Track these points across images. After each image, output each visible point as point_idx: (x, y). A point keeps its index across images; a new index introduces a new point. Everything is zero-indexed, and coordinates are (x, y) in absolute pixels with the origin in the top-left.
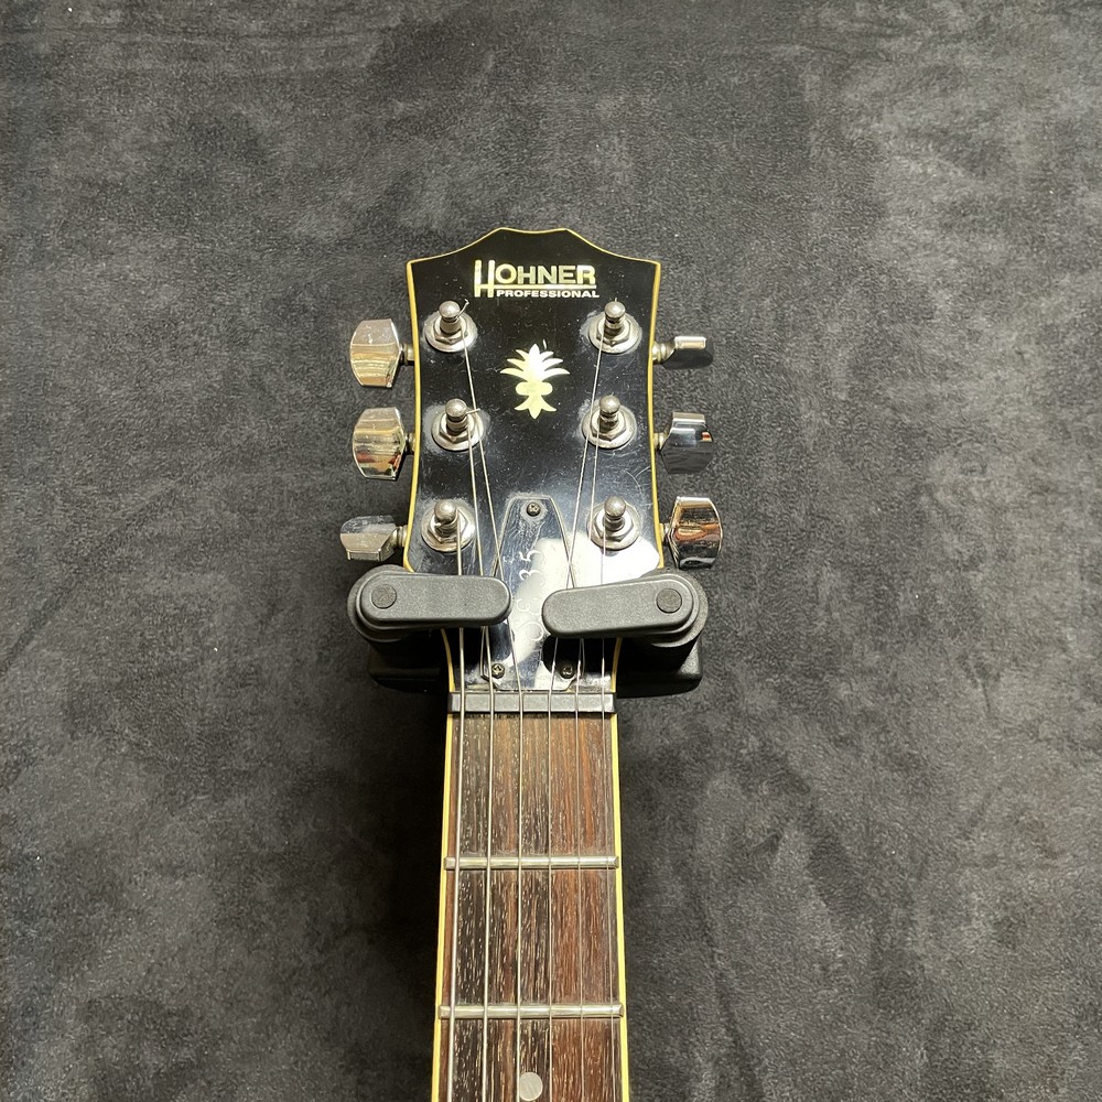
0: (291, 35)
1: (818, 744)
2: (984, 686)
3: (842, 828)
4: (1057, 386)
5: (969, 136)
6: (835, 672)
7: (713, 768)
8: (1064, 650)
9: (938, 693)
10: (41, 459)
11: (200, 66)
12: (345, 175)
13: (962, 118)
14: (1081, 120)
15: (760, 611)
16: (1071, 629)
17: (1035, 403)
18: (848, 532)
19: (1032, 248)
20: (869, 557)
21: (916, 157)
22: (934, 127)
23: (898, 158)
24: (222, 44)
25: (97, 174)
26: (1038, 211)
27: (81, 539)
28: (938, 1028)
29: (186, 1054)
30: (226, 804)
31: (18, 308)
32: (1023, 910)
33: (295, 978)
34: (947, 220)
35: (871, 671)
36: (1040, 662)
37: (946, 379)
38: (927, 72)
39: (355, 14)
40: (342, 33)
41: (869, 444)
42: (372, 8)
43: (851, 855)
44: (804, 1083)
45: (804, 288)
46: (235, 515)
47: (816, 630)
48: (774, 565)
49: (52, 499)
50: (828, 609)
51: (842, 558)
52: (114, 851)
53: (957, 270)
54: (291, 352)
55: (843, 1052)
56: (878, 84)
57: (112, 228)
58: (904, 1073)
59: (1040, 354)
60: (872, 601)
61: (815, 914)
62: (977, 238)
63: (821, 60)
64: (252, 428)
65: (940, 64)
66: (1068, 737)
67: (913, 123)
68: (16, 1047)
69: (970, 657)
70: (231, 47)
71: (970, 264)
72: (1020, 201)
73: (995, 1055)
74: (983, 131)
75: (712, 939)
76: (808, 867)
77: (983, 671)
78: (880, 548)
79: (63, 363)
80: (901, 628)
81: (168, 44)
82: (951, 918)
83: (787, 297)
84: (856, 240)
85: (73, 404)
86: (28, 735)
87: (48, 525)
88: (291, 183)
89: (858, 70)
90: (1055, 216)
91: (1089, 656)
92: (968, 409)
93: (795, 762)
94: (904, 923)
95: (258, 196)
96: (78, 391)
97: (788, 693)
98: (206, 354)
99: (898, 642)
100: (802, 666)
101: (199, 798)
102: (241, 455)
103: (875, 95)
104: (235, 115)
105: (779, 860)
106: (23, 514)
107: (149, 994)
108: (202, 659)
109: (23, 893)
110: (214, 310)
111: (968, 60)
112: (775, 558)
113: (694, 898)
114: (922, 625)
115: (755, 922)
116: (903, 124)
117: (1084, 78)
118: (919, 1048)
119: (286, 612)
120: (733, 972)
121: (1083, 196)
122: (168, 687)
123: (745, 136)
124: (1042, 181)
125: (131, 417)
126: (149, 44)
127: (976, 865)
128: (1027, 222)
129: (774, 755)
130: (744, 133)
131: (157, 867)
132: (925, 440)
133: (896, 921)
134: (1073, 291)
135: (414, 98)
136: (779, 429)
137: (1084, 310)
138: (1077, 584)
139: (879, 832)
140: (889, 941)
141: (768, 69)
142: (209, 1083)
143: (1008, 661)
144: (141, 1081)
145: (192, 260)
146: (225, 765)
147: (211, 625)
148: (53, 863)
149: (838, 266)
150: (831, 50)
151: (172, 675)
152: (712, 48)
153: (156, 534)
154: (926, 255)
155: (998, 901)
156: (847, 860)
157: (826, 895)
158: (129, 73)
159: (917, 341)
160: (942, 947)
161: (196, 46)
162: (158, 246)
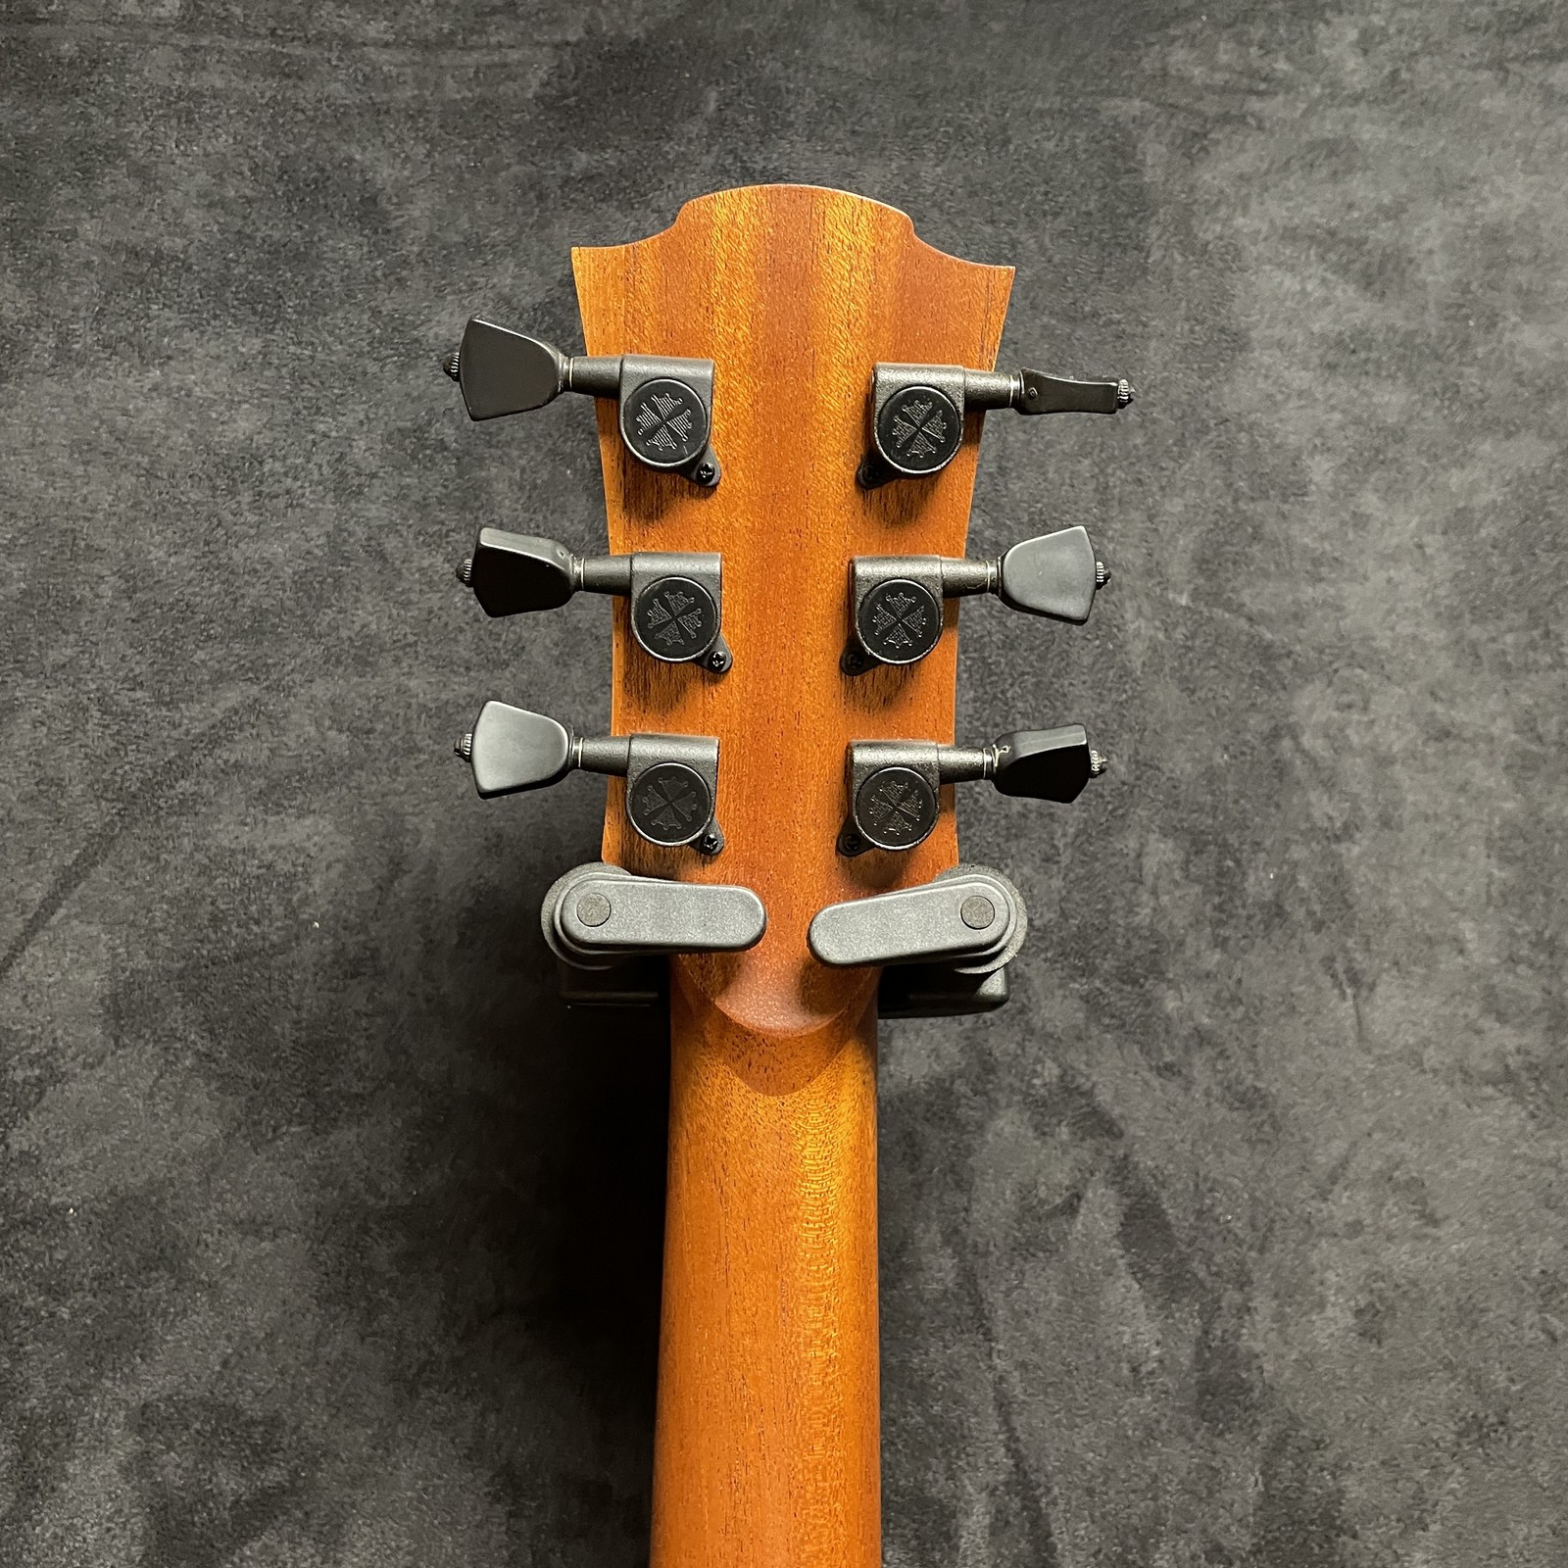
0: (425, 45)
1: (1136, 1073)
2: (1355, 997)
3: (1163, 1185)
4: (1467, 592)
5: (1365, 240)
6: (1161, 975)
7: (996, 1102)
8: (1461, 952)
9: (1293, 1008)
10: (69, 652)
11: (295, 86)
12: (504, 254)
13: (1356, 215)
14: (1516, 223)
15: (1064, 893)
16: (1471, 924)
17: (1438, 615)
18: (1184, 787)
19: (1442, 401)
20: (1210, 821)
21: (1292, 269)
22: (1318, 227)
23: (1268, 268)
24: (326, 55)
25: (147, 241)
26: (1452, 349)
27: (127, 767)
28: (1279, 1445)
29: (274, 1476)
30: (332, 1138)
31: (34, 432)
32: (1393, 1295)
33: (425, 1376)
34: (1331, 357)
35: (1208, 975)
36: (1427, 967)
37: (1321, 580)
38: (1312, 146)
39: (518, 18)
40: (500, 45)
41: (1215, 667)
42: (544, 11)
43: (1173, 1222)
44: (1103, 1516)
45: (1135, 447)
46: (344, 737)
47: (1137, 919)
48: (1084, 831)
49: (86, 710)
50: (1154, 893)
51: (1175, 823)
52: (178, 1202)
53: (1342, 428)
54: (422, 506)
55: (1155, 1478)
56: (1244, 162)
57: (169, 320)
58: (1232, 1505)
59: (1446, 549)
60: (1212, 882)
61: (1125, 1299)
62: (1368, 384)
63: (1169, 125)
64: (369, 615)
65: (1331, 136)
66: (1461, 1069)
67: (1291, 218)
68: (42, 1466)
69: (1339, 959)
70: (340, 59)
71: (1357, 421)
72: (1429, 335)
73: (1349, 1482)
74: (1382, 234)
75: (989, 1330)
76: (1118, 1235)
77: (1355, 980)
78: (1226, 811)
79: (100, 516)
80: (1249, 918)
81: (250, 53)
82: (1300, 1304)
83: (1112, 458)
84: (1208, 382)
85: (114, 574)
86: (55, 1040)
87: (81, 746)
88: (425, 261)
89: (1217, 142)
90: (1475, 358)
91: (1494, 961)
92: (1348, 621)
93: (1104, 1097)
94: (1239, 1310)
95: (378, 281)
96: (122, 555)
97: (1098, 1003)
98: (302, 506)
99: (1244, 937)
100: (1118, 968)
101: (293, 1129)
102: (353, 651)
103: (1241, 177)
104: (344, 160)
105: (1079, 1227)
106: (45, 729)
107: (225, 1396)
108: (297, 938)
109: (51, 1259)
110: (314, 443)
111: (1370, 131)
112: (1086, 822)
113: (968, 1278)
114: (1277, 915)
115: (1047, 1308)
116: (1278, 223)
117: (1524, 163)
118: (1252, 1471)
119: (415, 873)
120: (1016, 1374)
121: (1513, 330)
122: (250, 976)
123: (1064, 227)
124: (1461, 306)
125: (195, 594)
126: (221, 52)
127: (1335, 1235)
128: (1438, 365)
129: (1078, 1088)
130: (1061, 223)
131: (234, 1223)
132: (1290, 663)
133: (1230, 1307)
134: (1494, 462)
135: (603, 148)
136: (1097, 642)
137: (1506, 489)
138: (1482, 862)
139: (1211, 1190)
140: (1219, 1333)
141: (1096, 132)
142: (306, 1513)
143: (1386, 965)
144: (214, 1512)
145: (284, 371)
146: (329, 1085)
147: (311, 891)
148: (93, 1218)
149: (1182, 418)
150: (1183, 109)
151: (256, 960)
152: (1020, 98)
153: (232, 761)
154: (1302, 407)
155: (1361, 1282)
156: (1167, 1226)
157: (1138, 1272)
158: (193, 92)
159: (1285, 526)
160: (1286, 1343)
161: (289, 55)
162: (235, 349)
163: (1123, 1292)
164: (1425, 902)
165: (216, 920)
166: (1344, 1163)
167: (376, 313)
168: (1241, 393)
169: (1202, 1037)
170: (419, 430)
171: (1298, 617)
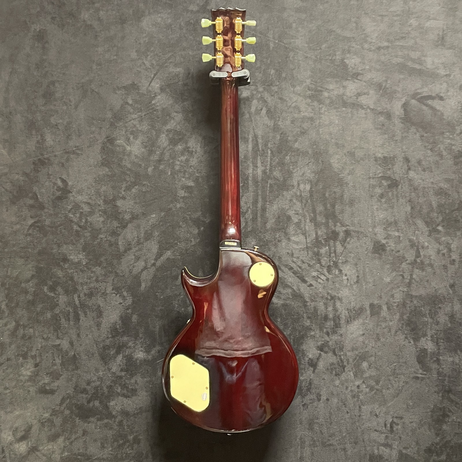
163: (266, 118)
164: (302, 77)
165: (170, 79)
166: (291, 105)
167: (183, 6)
168: (285, 15)
169: (276, 92)
170: (189, 21)
171: (290, 43)
